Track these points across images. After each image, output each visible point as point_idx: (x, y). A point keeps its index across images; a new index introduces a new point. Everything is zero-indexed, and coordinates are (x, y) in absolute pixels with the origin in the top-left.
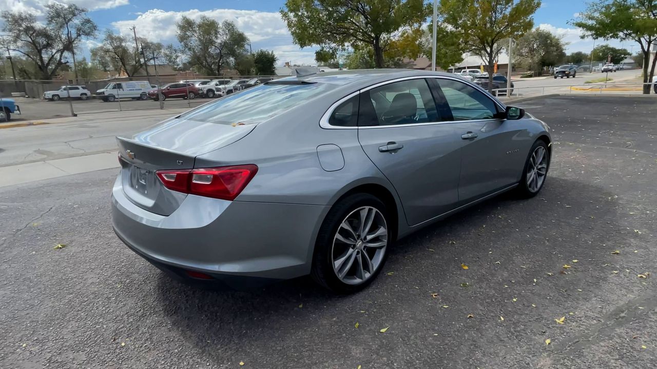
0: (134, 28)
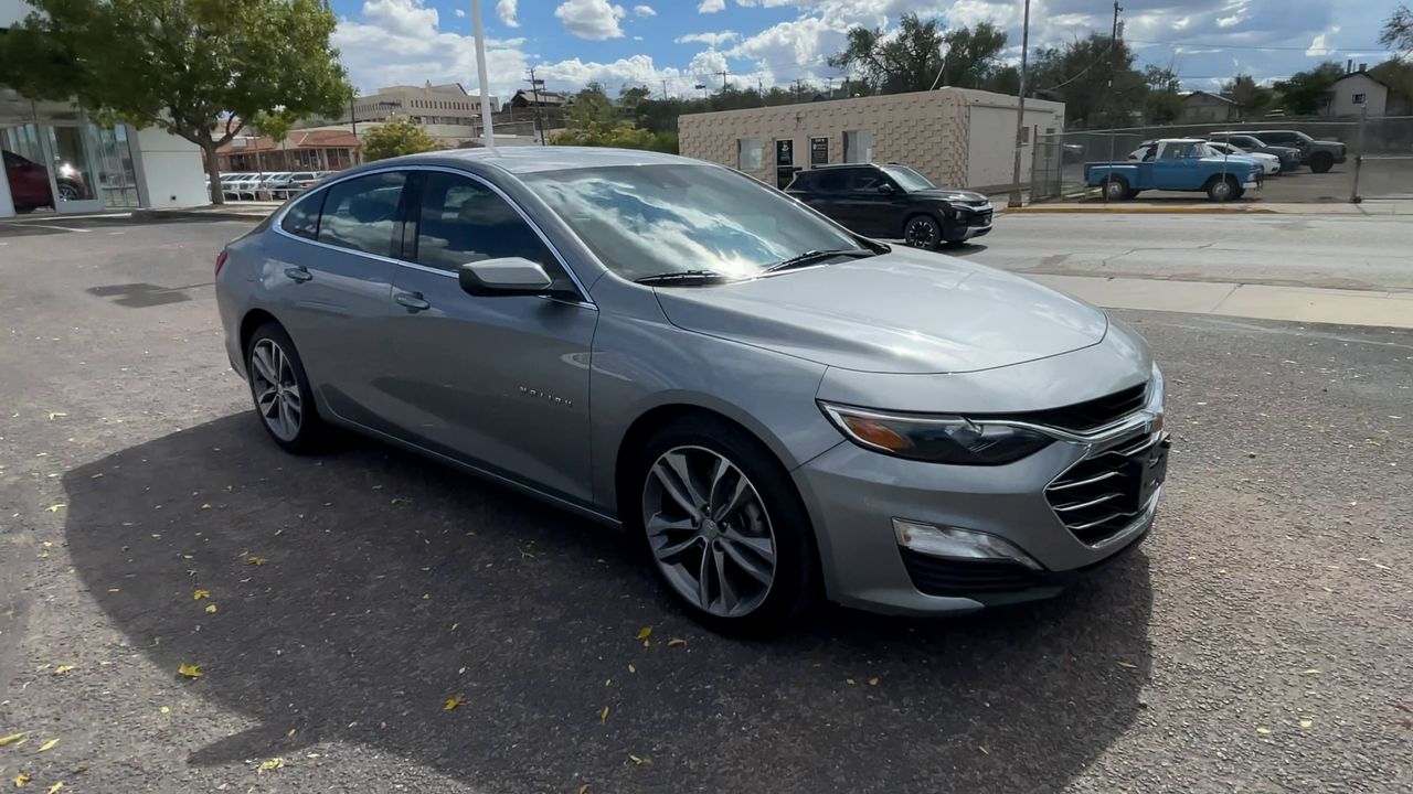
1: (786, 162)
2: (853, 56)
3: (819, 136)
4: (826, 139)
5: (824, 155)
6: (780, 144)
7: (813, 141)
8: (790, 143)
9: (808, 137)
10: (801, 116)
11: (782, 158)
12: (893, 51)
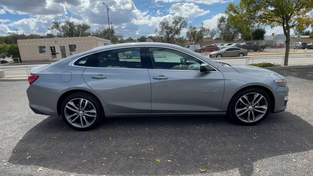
0: (202, 23)
1: (54, 52)
2: (54, 28)
3: (62, 45)
4: (64, 46)
5: (64, 50)
6: (51, 48)
7: (61, 47)
8: (54, 47)
9: (59, 46)
10: (56, 41)
11: (52, 51)
12: (64, 28)
